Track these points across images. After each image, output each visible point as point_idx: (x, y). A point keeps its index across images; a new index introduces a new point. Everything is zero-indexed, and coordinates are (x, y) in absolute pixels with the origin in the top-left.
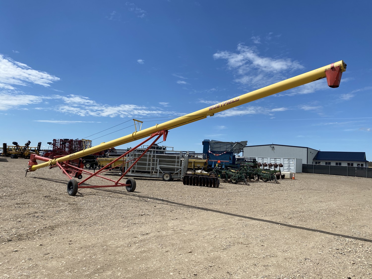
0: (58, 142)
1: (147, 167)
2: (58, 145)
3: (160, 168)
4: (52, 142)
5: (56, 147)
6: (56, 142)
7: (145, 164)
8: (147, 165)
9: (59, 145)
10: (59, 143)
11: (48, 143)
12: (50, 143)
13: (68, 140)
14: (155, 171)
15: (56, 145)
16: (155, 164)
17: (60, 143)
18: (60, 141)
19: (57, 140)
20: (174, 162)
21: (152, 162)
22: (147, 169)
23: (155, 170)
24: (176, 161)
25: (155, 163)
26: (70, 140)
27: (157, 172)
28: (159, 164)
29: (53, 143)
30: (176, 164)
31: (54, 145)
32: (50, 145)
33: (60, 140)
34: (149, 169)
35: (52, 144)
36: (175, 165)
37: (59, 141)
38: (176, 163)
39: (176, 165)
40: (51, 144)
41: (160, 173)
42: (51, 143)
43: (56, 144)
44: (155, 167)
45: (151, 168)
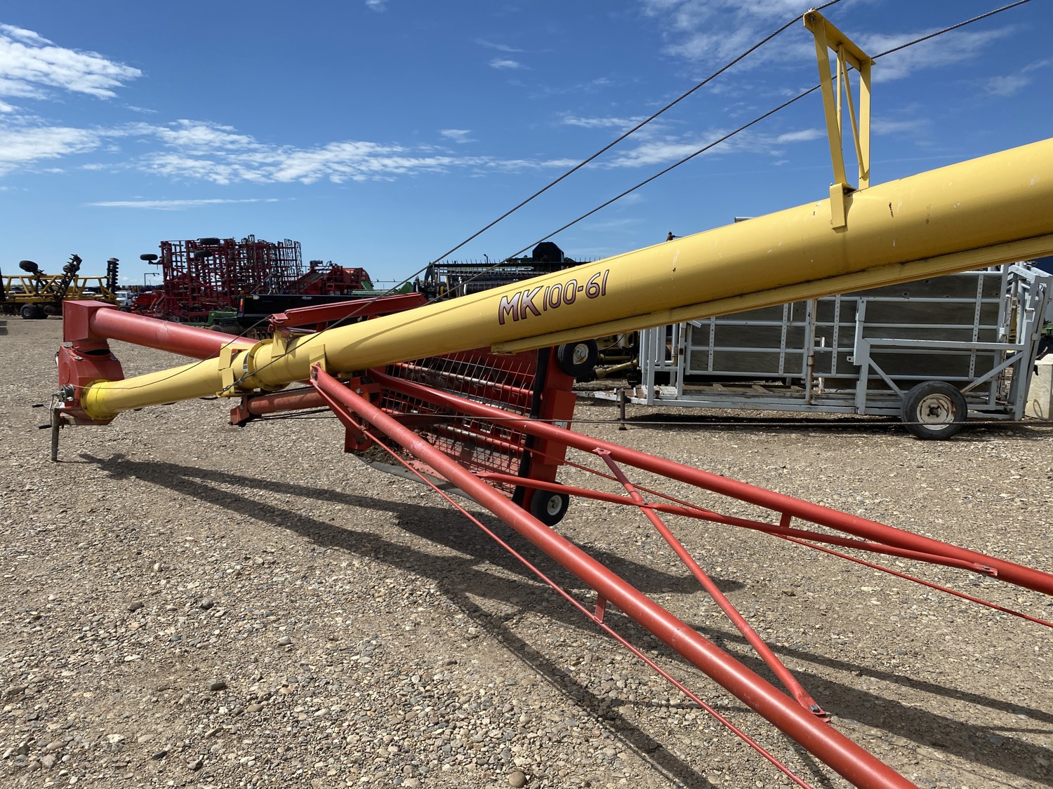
0: (181, 252)
1: (783, 350)
2: (182, 263)
3: (872, 355)
4: (159, 254)
5: (173, 270)
6: (173, 251)
7: (771, 337)
8: (784, 338)
9: (184, 264)
10: (185, 254)
11: (144, 257)
12: (149, 258)
13: (216, 241)
14: (834, 374)
15: (174, 264)
16: (836, 330)
17: (188, 255)
18: (187, 247)
19: (175, 245)
20: (965, 313)
21: (817, 320)
22: (781, 367)
23: (834, 368)
24: (978, 308)
25: (836, 324)
26: (222, 242)
27: (851, 384)
28: (865, 328)
29: (163, 257)
30: (976, 327)
31: (167, 263)
32: (150, 263)
33: (188, 242)
34: (794, 362)
35: (159, 259)
36: (967, 336)
37: (183, 249)
38: (977, 321)
39: (975, 332)
40: (153, 261)
41: (875, 383)
42: (155, 257)
43: (174, 259)
44: (835, 350)
45: (810, 359)
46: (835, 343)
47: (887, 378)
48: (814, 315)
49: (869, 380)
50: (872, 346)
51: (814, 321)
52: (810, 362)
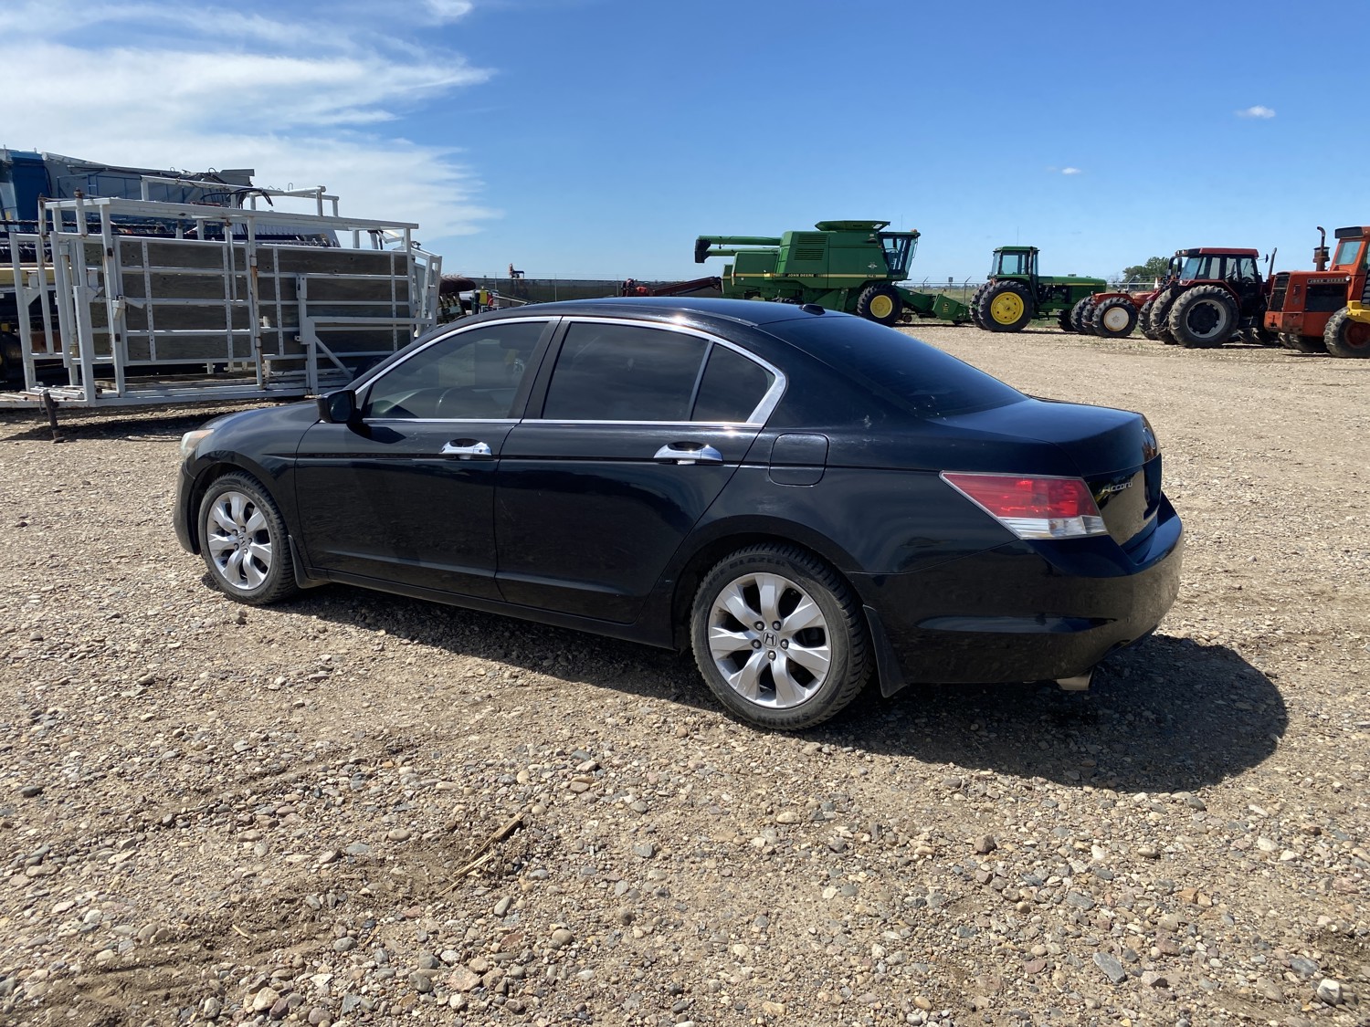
1: (230, 331)
3: (318, 334)
7: (215, 317)
8: (229, 318)
14: (282, 356)
20: (382, 290)
22: (231, 351)
23: (281, 349)
24: (393, 285)
25: (278, 302)
27: (301, 364)
28: (309, 306)
30: (394, 303)
34: (242, 344)
38: (394, 298)
39: (394, 309)
41: (323, 362)
44: (281, 330)
45: (258, 340)
46: (280, 323)
47: (333, 356)
48: (256, 294)
49: (318, 359)
50: (317, 325)
51: (256, 299)
52: (259, 344)
